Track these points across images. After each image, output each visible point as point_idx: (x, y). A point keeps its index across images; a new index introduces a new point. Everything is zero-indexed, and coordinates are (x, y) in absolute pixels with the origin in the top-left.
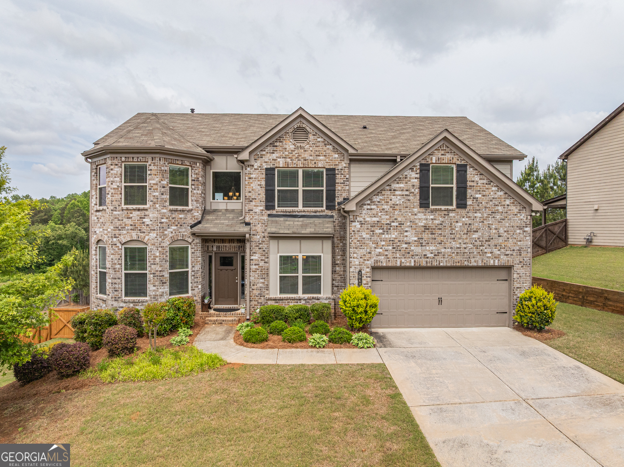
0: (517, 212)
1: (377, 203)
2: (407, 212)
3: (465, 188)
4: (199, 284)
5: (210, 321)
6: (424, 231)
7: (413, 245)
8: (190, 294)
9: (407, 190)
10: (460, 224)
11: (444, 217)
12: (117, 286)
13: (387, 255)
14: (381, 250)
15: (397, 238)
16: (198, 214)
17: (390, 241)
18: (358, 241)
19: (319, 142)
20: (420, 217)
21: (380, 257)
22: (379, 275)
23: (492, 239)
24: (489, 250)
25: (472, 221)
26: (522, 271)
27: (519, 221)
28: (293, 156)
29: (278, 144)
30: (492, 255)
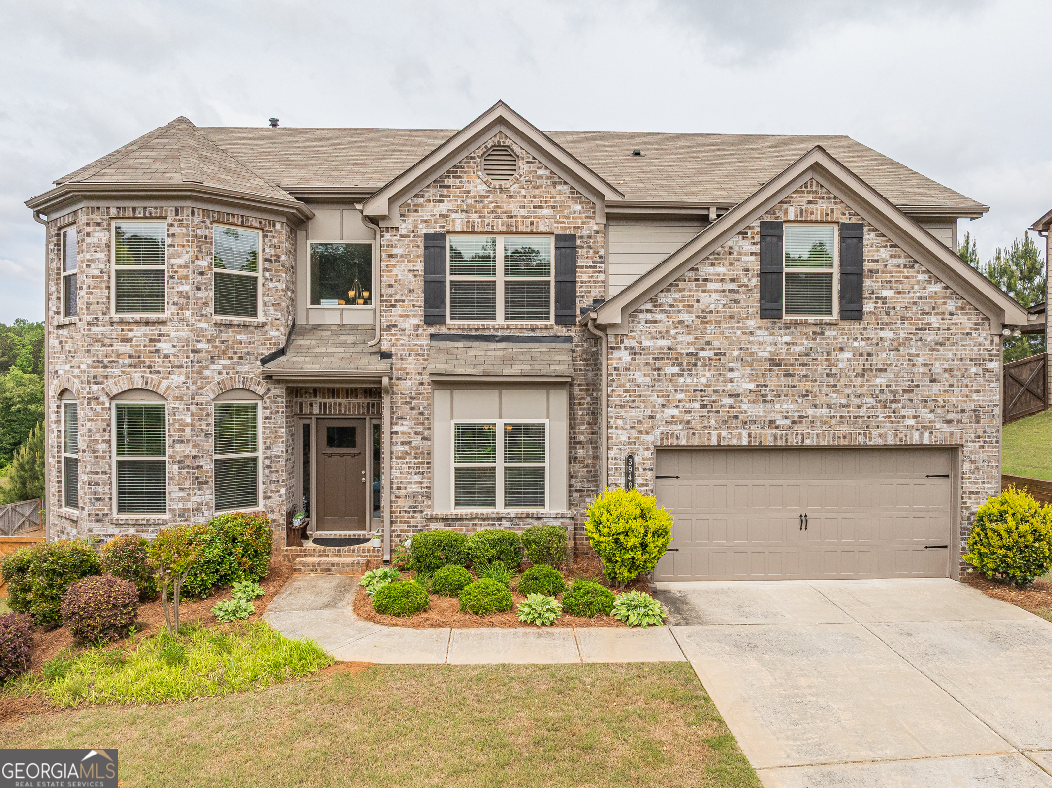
0: (971, 328)
1: (667, 308)
2: (732, 327)
3: (860, 275)
4: (282, 486)
5: (305, 565)
6: (770, 370)
7: (746, 400)
8: (261, 507)
9: (733, 280)
10: (847, 354)
11: (814, 339)
12: (100, 489)
13: (688, 422)
14: (675, 411)
15: (710, 386)
16: (278, 335)
17: (695, 390)
18: (626, 391)
19: (542, 177)
20: (761, 340)
21: (674, 426)
22: (670, 466)
23: (918, 386)
24: (911, 412)
25: (874, 347)
26: (980, 457)
27: (975, 349)
28: (484, 207)
29: (451, 181)
30: (917, 422)
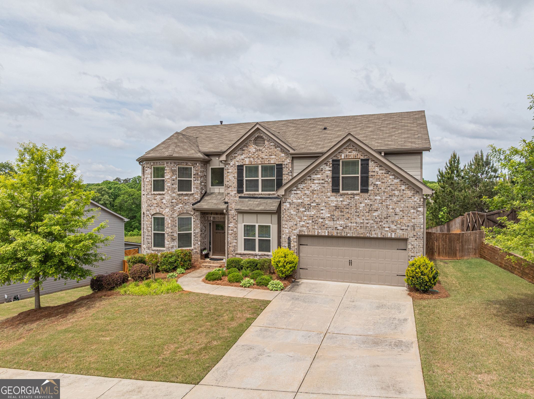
0: (411, 195)
1: (301, 189)
2: (322, 195)
3: (367, 178)
4: (199, 242)
5: (203, 266)
6: (335, 210)
7: (327, 220)
8: (192, 248)
9: (323, 180)
10: (363, 205)
11: (351, 200)
12: (149, 240)
13: (308, 227)
14: (304, 223)
15: (315, 215)
16: (198, 197)
17: (310, 216)
18: (288, 216)
19: (272, 145)
20: (332, 200)
21: (303, 228)
22: (304, 241)
23: (390, 216)
24: (387, 225)
25: (373, 202)
26: (416, 243)
27: (413, 203)
28: (254, 156)
29: (245, 148)
30: (389, 229)
